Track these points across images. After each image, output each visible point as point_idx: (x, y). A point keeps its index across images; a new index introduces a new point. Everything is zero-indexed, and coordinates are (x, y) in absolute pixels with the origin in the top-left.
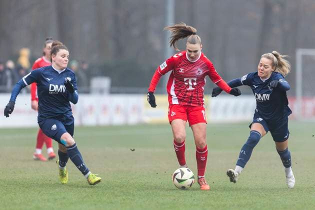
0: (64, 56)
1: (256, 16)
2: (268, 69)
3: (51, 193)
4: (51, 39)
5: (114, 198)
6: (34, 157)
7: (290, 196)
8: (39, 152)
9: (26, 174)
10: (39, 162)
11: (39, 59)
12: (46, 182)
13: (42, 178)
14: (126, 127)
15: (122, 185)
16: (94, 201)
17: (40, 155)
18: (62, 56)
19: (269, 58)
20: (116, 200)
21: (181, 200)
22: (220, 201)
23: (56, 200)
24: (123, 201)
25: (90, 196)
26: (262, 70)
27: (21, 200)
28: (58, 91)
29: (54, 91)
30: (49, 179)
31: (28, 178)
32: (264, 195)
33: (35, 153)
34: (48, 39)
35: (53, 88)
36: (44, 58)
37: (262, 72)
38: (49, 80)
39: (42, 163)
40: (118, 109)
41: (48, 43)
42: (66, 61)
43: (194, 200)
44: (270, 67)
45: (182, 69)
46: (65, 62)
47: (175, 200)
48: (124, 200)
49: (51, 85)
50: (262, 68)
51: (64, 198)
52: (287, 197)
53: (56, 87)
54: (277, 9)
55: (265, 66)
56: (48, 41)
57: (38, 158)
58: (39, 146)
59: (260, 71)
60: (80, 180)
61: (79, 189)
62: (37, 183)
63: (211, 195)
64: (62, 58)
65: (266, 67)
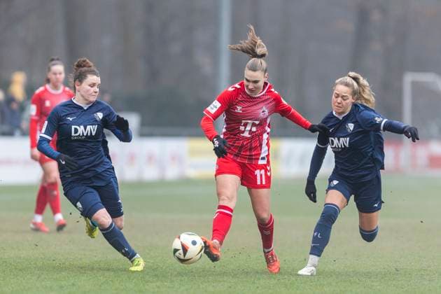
0: (93, 85)
1: (347, 25)
2: (348, 101)
3: (55, 277)
4: (58, 59)
5: (143, 285)
6: (32, 226)
7: (394, 282)
8: (39, 219)
9: (19, 250)
10: (39, 234)
11: (41, 89)
12: (49, 262)
13: (43, 257)
14: (162, 183)
15: (155, 267)
16: (116, 289)
17: (41, 224)
18: (90, 85)
19: (347, 85)
20: (146, 287)
21: (239, 287)
22: (295, 289)
23: (61, 287)
24: (156, 290)
25: (111, 282)
26: (339, 103)
27: (13, 288)
28: (85, 134)
29: (79, 135)
30: (53, 258)
31: (22, 256)
32: (358, 281)
33: (33, 221)
34: (53, 60)
35: (76, 131)
36: (48, 86)
37: (340, 105)
38: (71, 119)
39: (44, 236)
40: (150, 158)
41: (54, 65)
42: (96, 92)
43: (258, 287)
44: (350, 97)
45: (239, 108)
46: (94, 94)
47: (230, 287)
48: (159, 287)
49: (73, 127)
50: (339, 100)
51: (73, 285)
52: (389, 283)
53: (81, 129)
54: (376, 16)
55: (343, 97)
56: (54, 62)
57: (37, 228)
58: (40, 210)
59: (337, 104)
60: (96, 259)
61: (95, 271)
62: (35, 264)
63: (282, 281)
64: (89, 88)
65: (345, 98)
